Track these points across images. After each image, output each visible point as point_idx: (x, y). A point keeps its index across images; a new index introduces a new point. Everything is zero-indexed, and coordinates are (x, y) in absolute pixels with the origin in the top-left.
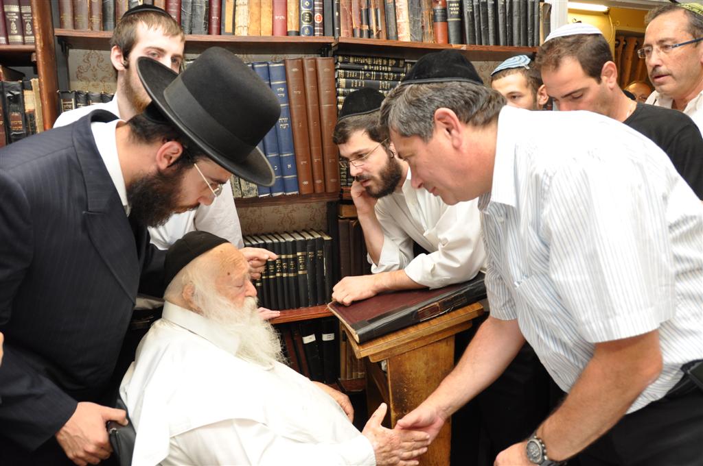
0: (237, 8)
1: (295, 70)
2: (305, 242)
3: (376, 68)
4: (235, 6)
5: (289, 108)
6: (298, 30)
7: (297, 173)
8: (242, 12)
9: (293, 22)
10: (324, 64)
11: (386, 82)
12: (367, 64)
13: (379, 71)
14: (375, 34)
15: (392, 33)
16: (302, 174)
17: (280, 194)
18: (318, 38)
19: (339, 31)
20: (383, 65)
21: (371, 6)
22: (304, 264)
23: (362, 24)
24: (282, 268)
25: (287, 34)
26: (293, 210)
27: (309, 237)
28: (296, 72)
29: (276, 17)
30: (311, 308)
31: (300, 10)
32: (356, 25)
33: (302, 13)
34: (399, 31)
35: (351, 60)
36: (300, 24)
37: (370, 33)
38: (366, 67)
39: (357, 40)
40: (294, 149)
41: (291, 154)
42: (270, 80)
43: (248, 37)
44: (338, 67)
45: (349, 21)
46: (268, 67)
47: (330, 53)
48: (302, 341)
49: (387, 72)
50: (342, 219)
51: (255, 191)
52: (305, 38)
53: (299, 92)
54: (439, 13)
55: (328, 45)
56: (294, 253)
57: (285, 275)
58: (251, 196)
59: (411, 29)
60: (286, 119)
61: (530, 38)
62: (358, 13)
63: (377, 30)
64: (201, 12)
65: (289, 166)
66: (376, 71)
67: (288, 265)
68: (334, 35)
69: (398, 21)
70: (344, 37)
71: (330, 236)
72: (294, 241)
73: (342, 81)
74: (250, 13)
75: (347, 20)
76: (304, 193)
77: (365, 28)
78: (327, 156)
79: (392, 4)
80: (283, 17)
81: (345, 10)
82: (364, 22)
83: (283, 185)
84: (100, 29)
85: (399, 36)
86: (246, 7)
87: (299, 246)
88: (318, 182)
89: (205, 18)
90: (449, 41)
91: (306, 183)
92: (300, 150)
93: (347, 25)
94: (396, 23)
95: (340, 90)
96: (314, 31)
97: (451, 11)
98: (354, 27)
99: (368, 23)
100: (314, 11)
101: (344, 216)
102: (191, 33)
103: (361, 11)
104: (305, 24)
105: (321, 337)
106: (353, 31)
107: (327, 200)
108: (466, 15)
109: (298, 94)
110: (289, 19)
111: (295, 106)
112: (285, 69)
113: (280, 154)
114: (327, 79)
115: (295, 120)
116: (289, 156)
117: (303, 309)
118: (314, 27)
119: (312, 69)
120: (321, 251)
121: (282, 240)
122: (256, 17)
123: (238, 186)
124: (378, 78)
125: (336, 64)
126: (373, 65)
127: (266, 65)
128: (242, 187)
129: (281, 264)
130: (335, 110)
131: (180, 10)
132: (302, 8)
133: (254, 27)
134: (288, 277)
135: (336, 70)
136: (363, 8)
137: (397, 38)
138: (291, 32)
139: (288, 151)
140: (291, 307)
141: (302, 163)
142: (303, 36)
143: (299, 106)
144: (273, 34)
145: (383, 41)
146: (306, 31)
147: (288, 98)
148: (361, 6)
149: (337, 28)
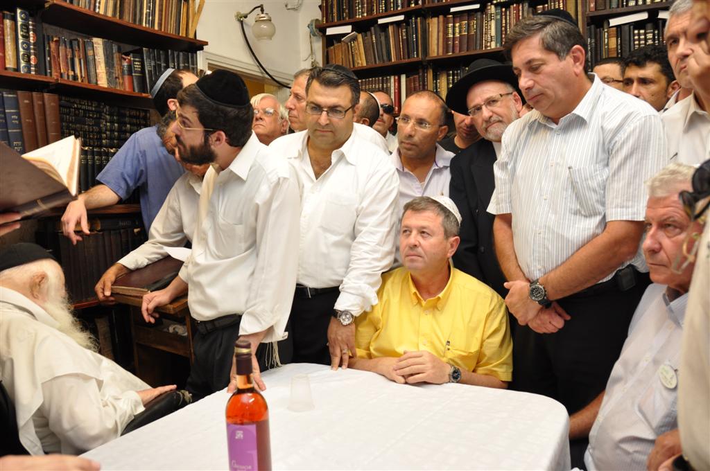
1: (26, 101)
3: (83, 107)
5: (21, 133)
6: (16, 67)
9: (11, 60)
10: (48, 99)
11: (91, 119)
12: (77, 104)
13: (86, 110)
14: (79, 78)
15: (93, 79)
18: (35, 76)
19: (51, 73)
20: (88, 105)
21: (75, 56)
23: (68, 70)
25: (7, 69)
28: (27, 104)
32: (64, 69)
33: (20, 53)
34: (98, 79)
35: (63, 98)
36: (18, 63)
37: (75, 77)
38: (76, 106)
39: (65, 81)
42: (4, 108)
45: (58, 67)
46: (2, 97)
49: (92, 111)
52: (23, 74)
53: (30, 121)
54: (126, 68)
59: (108, 79)
60: (20, 143)
62: (65, 60)
63: (81, 77)
66: (84, 110)
68: (46, 75)
69: (97, 71)
75: (56, 65)
77: (71, 73)
79: (92, 57)
80: (1, 54)
81: (54, 56)
82: (70, 69)
85: (99, 83)
90: (134, 90)
93: (56, 69)
94: (96, 73)
96: (30, 70)
97: (135, 67)
98: (62, 71)
99: (73, 70)
100: (30, 53)
103: (67, 58)
104: (23, 64)
106: (61, 74)
108: (147, 72)
110: (7, 57)
111: (27, 132)
112: (17, 99)
114: (53, 112)
115: (27, 144)
118: (30, 66)
119: (40, 102)
124: (84, 115)
126: (80, 104)
127: (1, 95)
132: (21, 49)
136: (69, 57)
137: (97, 83)
138: (9, 68)
143: (30, 132)
145: (85, 84)
146: (23, 69)
147: (20, 126)
148: (66, 55)
149: (49, 71)
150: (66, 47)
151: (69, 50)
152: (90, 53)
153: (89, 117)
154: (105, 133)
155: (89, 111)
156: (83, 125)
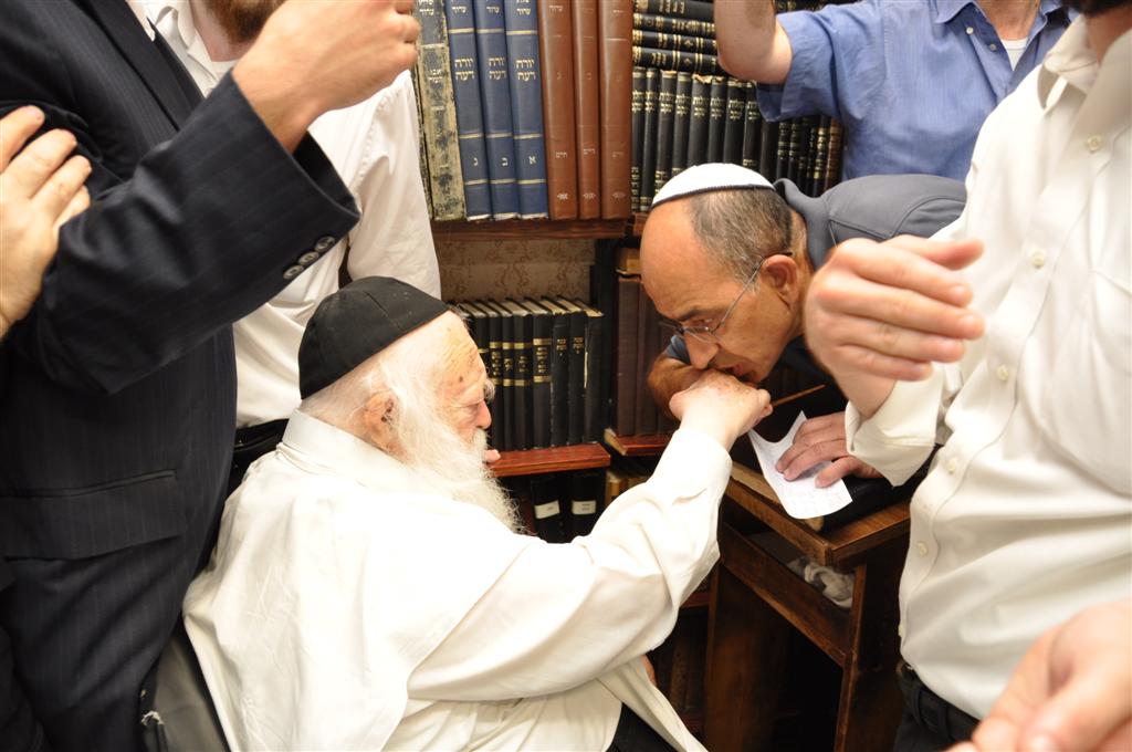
2: (549, 320)
7: (546, 175)
16: (557, 179)
17: (511, 215)
22: (547, 362)
24: (502, 368)
27: (556, 310)
30: (554, 451)
40: (543, 127)
41: (537, 136)
48: (533, 513)
50: (624, 276)
51: (460, 208)
53: (561, 8)
56: (528, 339)
57: (507, 382)
58: (451, 216)
60: (530, 62)
65: (532, 160)
67: (514, 364)
71: (597, 309)
72: (528, 316)
76: (558, 218)
78: (607, 144)
83: (517, 199)
87: (537, 327)
88: (588, 196)
91: (563, 196)
92: (555, 128)
95: (637, 17)
101: (629, 271)
105: (570, 507)
107: (600, 233)
109: (557, 12)
111: (550, 36)
113: (513, 135)
115: (549, 65)
116: (534, 139)
117: (539, 452)
120: (581, 340)
121: (505, 313)
128: (434, 197)
129: (501, 361)
130: (625, 55)
134: (512, 387)
139: (530, 129)
140: (515, 447)
141: (557, 155)
143: (558, 37)
147: (537, 18)
156: (707, 21)
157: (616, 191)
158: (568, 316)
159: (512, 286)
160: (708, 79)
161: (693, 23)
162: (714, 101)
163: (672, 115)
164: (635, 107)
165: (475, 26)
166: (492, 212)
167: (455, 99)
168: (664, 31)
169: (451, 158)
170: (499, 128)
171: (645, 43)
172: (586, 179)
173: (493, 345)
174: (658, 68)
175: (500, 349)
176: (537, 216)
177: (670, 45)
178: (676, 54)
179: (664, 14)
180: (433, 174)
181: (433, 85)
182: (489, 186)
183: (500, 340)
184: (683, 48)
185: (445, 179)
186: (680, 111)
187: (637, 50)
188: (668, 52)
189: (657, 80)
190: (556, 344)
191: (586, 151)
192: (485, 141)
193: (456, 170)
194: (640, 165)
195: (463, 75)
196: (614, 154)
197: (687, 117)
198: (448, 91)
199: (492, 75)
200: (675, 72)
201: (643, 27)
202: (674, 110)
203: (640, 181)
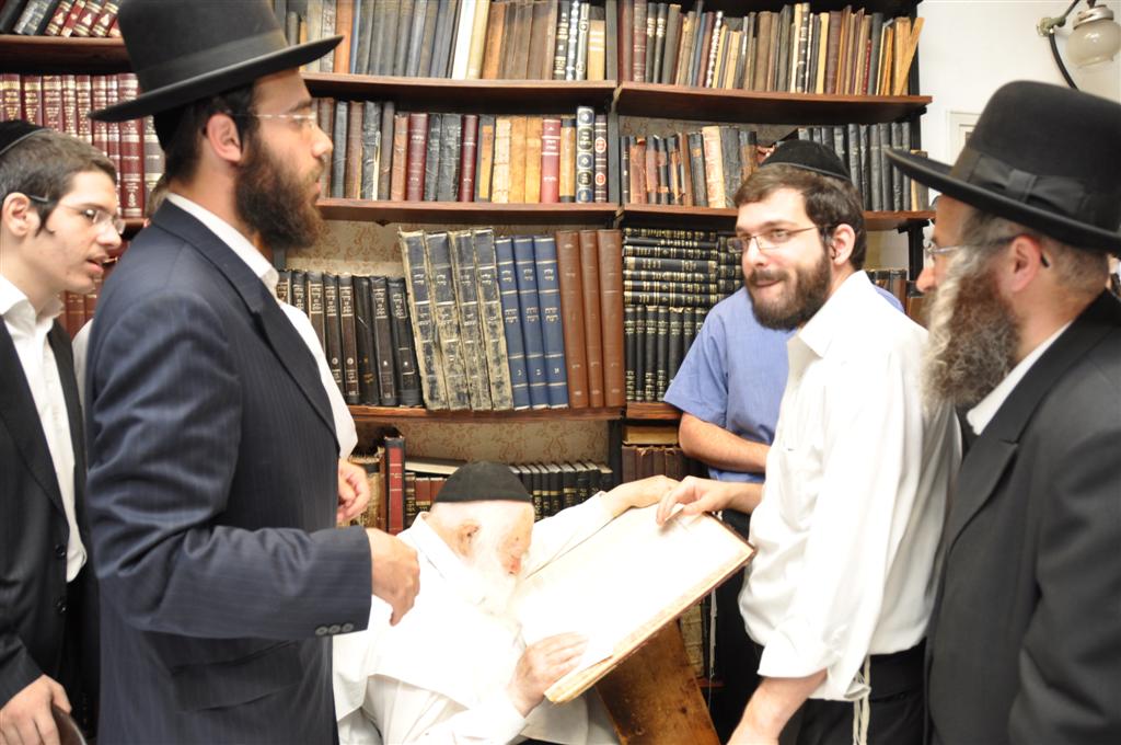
0: (495, 168)
1: (569, 246)
2: (577, 475)
3: (677, 243)
4: (493, 165)
5: (560, 296)
6: (573, 194)
7: (567, 379)
8: (502, 173)
9: (567, 183)
10: (607, 238)
11: (691, 262)
12: (665, 239)
13: (681, 247)
14: (677, 197)
15: (701, 197)
16: (575, 382)
17: (543, 406)
18: (600, 206)
19: (629, 195)
20: (686, 239)
21: (671, 162)
23: (659, 185)
24: (544, 509)
25: (559, 199)
26: (565, 433)
27: (581, 469)
28: (570, 249)
29: (545, 179)
31: (576, 170)
32: (651, 185)
33: (579, 173)
34: (709, 194)
35: (643, 231)
36: (576, 187)
37: (670, 196)
38: (663, 242)
39: (653, 208)
40: (564, 350)
41: (560, 355)
42: (535, 260)
43: (509, 204)
44: (625, 242)
45: (642, 181)
46: (533, 244)
47: (616, 223)
49: (693, 248)
50: (627, 445)
51: (509, 403)
52: (582, 204)
53: (574, 275)
55: (612, 213)
56: (560, 488)
58: (503, 408)
59: (726, 192)
60: (554, 309)
61: (896, 200)
62: (654, 171)
63: (679, 193)
64: (450, 172)
65: (557, 370)
66: (677, 247)
67: (551, 505)
68: (620, 201)
69: (708, 181)
70: (634, 203)
71: (611, 468)
72: (560, 473)
73: (631, 260)
74: (512, 174)
75: (639, 180)
76: (575, 407)
77: (664, 190)
78: (608, 358)
79: (701, 159)
80: (553, 179)
81: (636, 168)
82: (663, 183)
83: (549, 396)
84: (327, 196)
85: (710, 200)
86: (506, 168)
87: (566, 480)
88: (595, 392)
89: (455, 180)
91: (578, 393)
92: (573, 349)
93: (639, 187)
94: (706, 184)
95: (628, 272)
96: (594, 196)
98: (649, 189)
99: (668, 185)
100: (594, 171)
101: (629, 442)
102: (436, 200)
103: (658, 168)
104: (583, 187)
106: (648, 195)
107: (606, 417)
109: (571, 278)
110: (562, 181)
111: (569, 293)
112: (555, 244)
113: (545, 355)
114: (610, 258)
115: (567, 310)
116: (557, 358)
118: (594, 190)
119: (591, 245)
121: (544, 471)
122: (520, 179)
123: (487, 395)
124: (679, 256)
125: (623, 238)
126: (672, 239)
127: (530, 240)
128: (492, 395)
129: (541, 504)
130: (620, 298)
131: (425, 171)
132: (579, 167)
133: (517, 191)
135: (623, 246)
136: (661, 165)
137: (707, 204)
138: (564, 197)
139: (555, 351)
141: (574, 367)
142: (579, 202)
143: (572, 292)
144: (540, 201)
145: (687, 208)
146: (584, 196)
147: (558, 282)
148: (658, 162)
149: (625, 192)
150: (657, 149)
151: (662, 154)
152: (697, 152)
153: (688, 257)
154: (716, 283)
155: (688, 248)
156: (677, 271)
157: (616, 387)
158: (588, 473)
159: (556, 454)
160: (680, 310)
161: (668, 274)
162: (687, 324)
163: (656, 334)
164: (630, 331)
165: (518, 288)
166: (531, 403)
167: (506, 334)
168: (647, 280)
169: (503, 371)
170: (535, 351)
171: (634, 289)
172: (594, 382)
173: (536, 493)
174: (644, 305)
175: (541, 496)
176: (560, 406)
177: (652, 290)
178: (656, 295)
179: (647, 269)
180: (492, 381)
181: (491, 326)
182: (529, 388)
183: (541, 489)
184: (661, 291)
185: (500, 384)
186: (662, 332)
187: (628, 294)
188: (651, 294)
189: (645, 312)
190: (579, 492)
191: (593, 363)
192: (526, 360)
193: (507, 378)
194: (635, 370)
195: (511, 319)
196: (613, 364)
197: (668, 335)
198: (501, 329)
199: (531, 318)
200: (655, 306)
201: (633, 278)
202: (657, 332)
203: (635, 380)
